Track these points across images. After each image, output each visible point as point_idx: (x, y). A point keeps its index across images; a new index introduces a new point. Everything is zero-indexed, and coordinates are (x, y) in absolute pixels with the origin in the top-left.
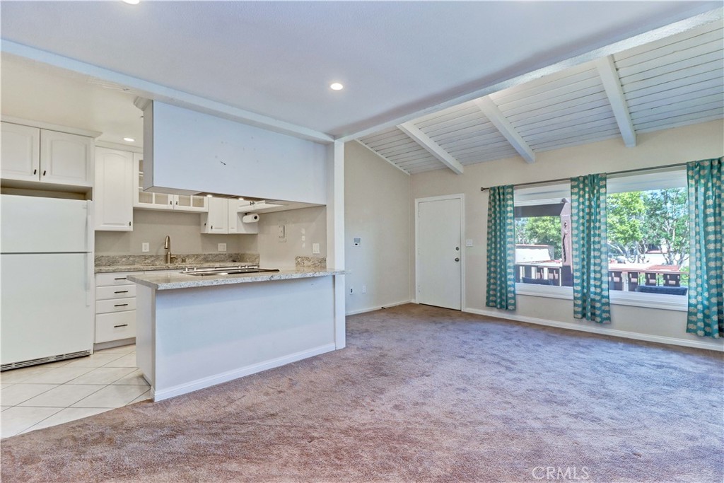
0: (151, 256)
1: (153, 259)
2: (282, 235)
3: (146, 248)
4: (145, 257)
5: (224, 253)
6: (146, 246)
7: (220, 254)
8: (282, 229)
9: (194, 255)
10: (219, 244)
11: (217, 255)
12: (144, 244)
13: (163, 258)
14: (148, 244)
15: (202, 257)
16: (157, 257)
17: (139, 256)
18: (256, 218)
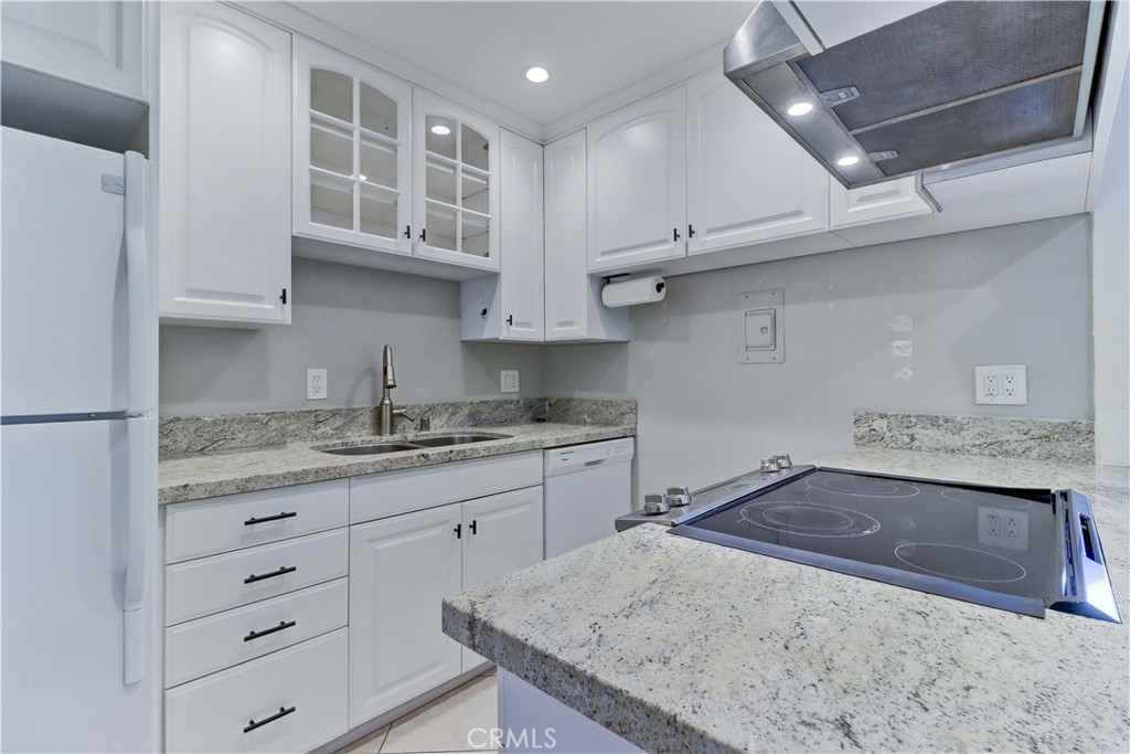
0: (334, 413)
1: (339, 422)
2: (766, 338)
3: (317, 388)
4: (317, 418)
5: (515, 397)
6: (317, 378)
7: (506, 402)
8: (766, 321)
9: (446, 406)
10: (503, 373)
11: (499, 405)
12: (311, 372)
13: (367, 418)
14: (323, 372)
15: (466, 411)
16: (350, 415)
17: (299, 416)
18: (659, 287)
